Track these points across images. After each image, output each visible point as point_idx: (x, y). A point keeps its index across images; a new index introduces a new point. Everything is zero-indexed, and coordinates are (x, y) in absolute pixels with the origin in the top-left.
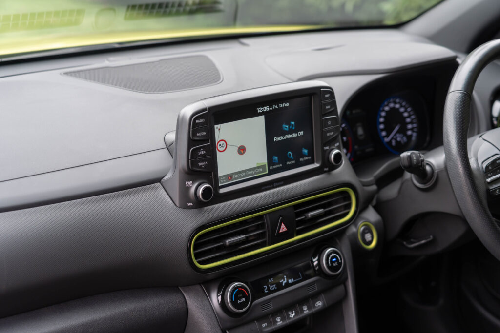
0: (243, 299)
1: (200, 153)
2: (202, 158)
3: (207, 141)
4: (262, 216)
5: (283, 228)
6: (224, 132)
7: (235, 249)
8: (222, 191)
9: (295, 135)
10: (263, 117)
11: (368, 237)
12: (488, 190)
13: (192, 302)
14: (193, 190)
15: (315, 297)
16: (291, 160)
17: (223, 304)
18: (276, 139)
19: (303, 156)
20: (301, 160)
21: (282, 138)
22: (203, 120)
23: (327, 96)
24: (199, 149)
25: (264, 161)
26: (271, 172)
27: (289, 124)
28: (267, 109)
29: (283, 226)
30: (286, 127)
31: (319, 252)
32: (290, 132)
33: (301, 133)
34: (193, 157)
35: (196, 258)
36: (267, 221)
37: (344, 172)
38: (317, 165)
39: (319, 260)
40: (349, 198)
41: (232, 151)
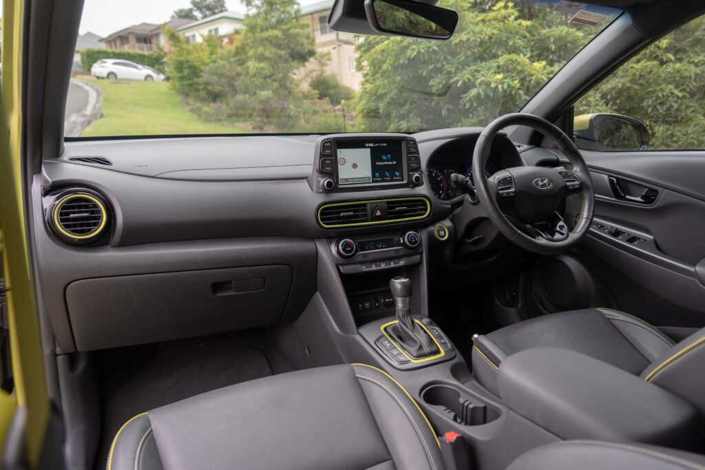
0: (349, 249)
1: (327, 162)
2: (328, 165)
3: (331, 156)
4: (365, 205)
5: (378, 213)
6: (342, 153)
7: (347, 219)
8: (339, 186)
9: (390, 163)
10: (369, 149)
11: (442, 233)
12: (498, 193)
13: (321, 248)
14: (322, 182)
15: (400, 257)
16: (387, 177)
17: (338, 252)
18: (378, 163)
19: (396, 176)
20: (395, 178)
21: (381, 163)
22: (329, 144)
23: (412, 142)
24: (326, 160)
25: (369, 174)
26: (373, 182)
27: (387, 156)
28: (372, 145)
29: (378, 211)
30: (384, 157)
31: (403, 235)
32: (388, 161)
33: (395, 163)
34: (323, 164)
35: (322, 221)
36: (369, 207)
37: (424, 189)
38: (405, 182)
39: (403, 239)
40: (426, 205)
41: (348, 166)
